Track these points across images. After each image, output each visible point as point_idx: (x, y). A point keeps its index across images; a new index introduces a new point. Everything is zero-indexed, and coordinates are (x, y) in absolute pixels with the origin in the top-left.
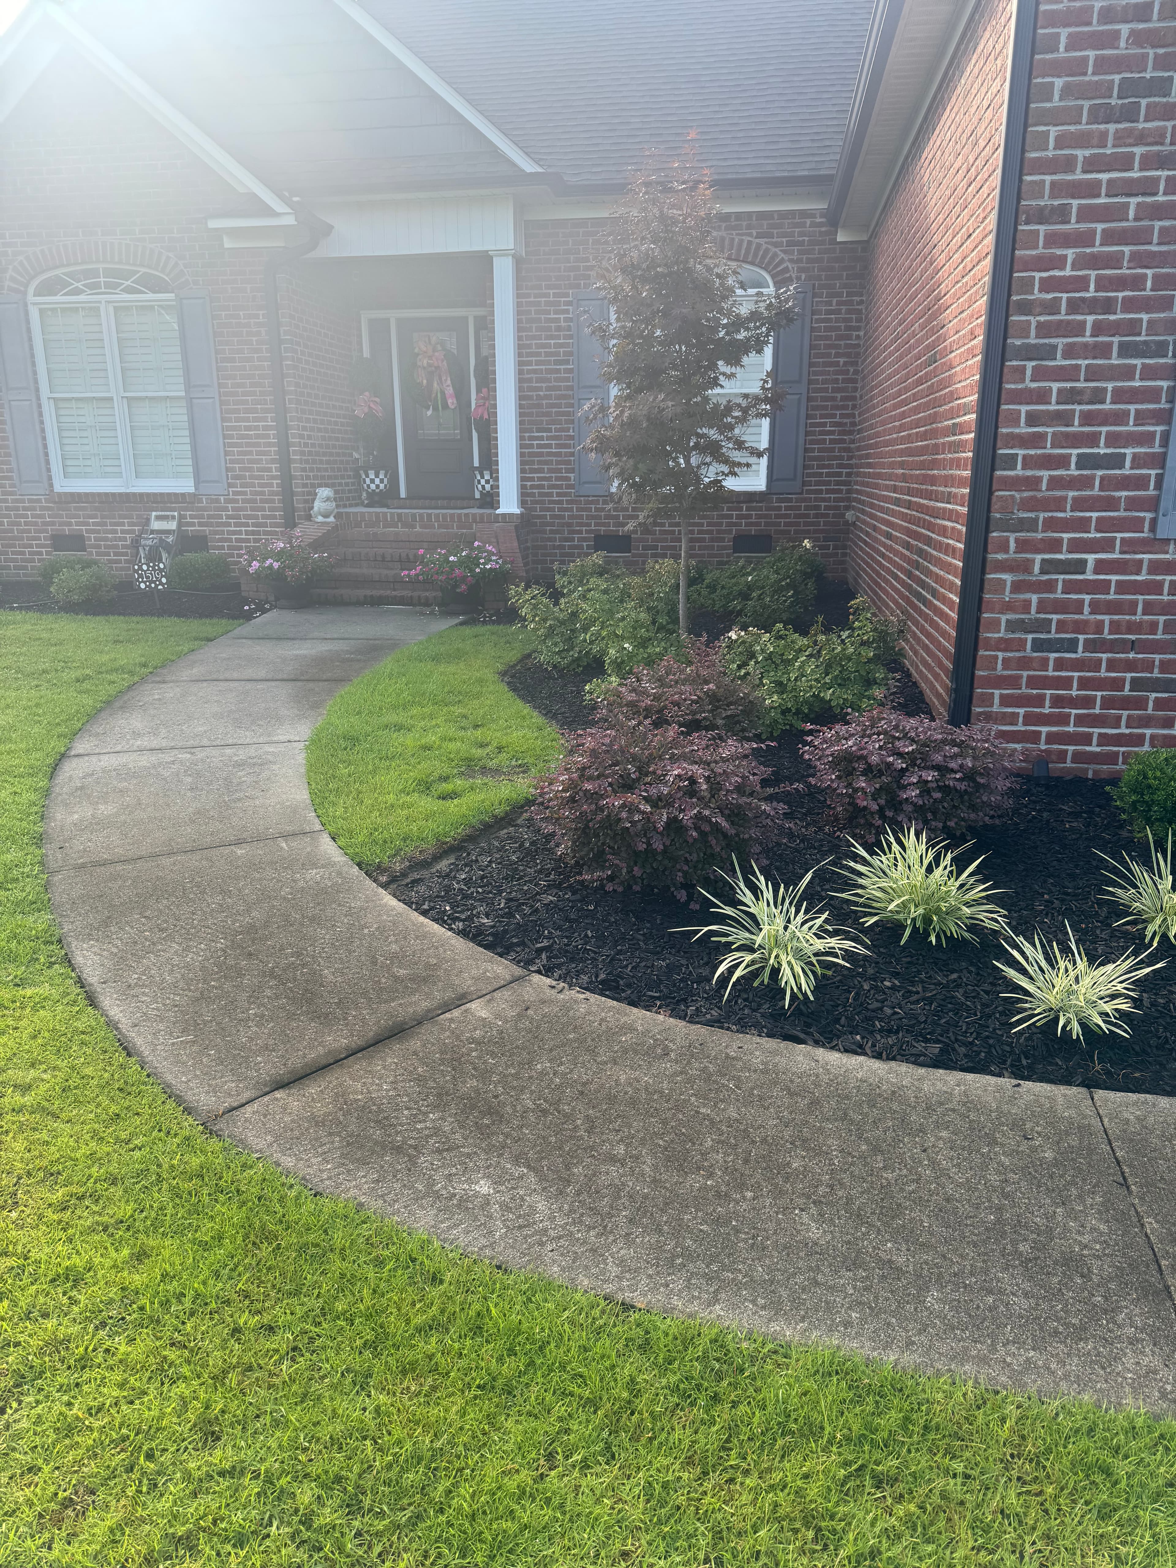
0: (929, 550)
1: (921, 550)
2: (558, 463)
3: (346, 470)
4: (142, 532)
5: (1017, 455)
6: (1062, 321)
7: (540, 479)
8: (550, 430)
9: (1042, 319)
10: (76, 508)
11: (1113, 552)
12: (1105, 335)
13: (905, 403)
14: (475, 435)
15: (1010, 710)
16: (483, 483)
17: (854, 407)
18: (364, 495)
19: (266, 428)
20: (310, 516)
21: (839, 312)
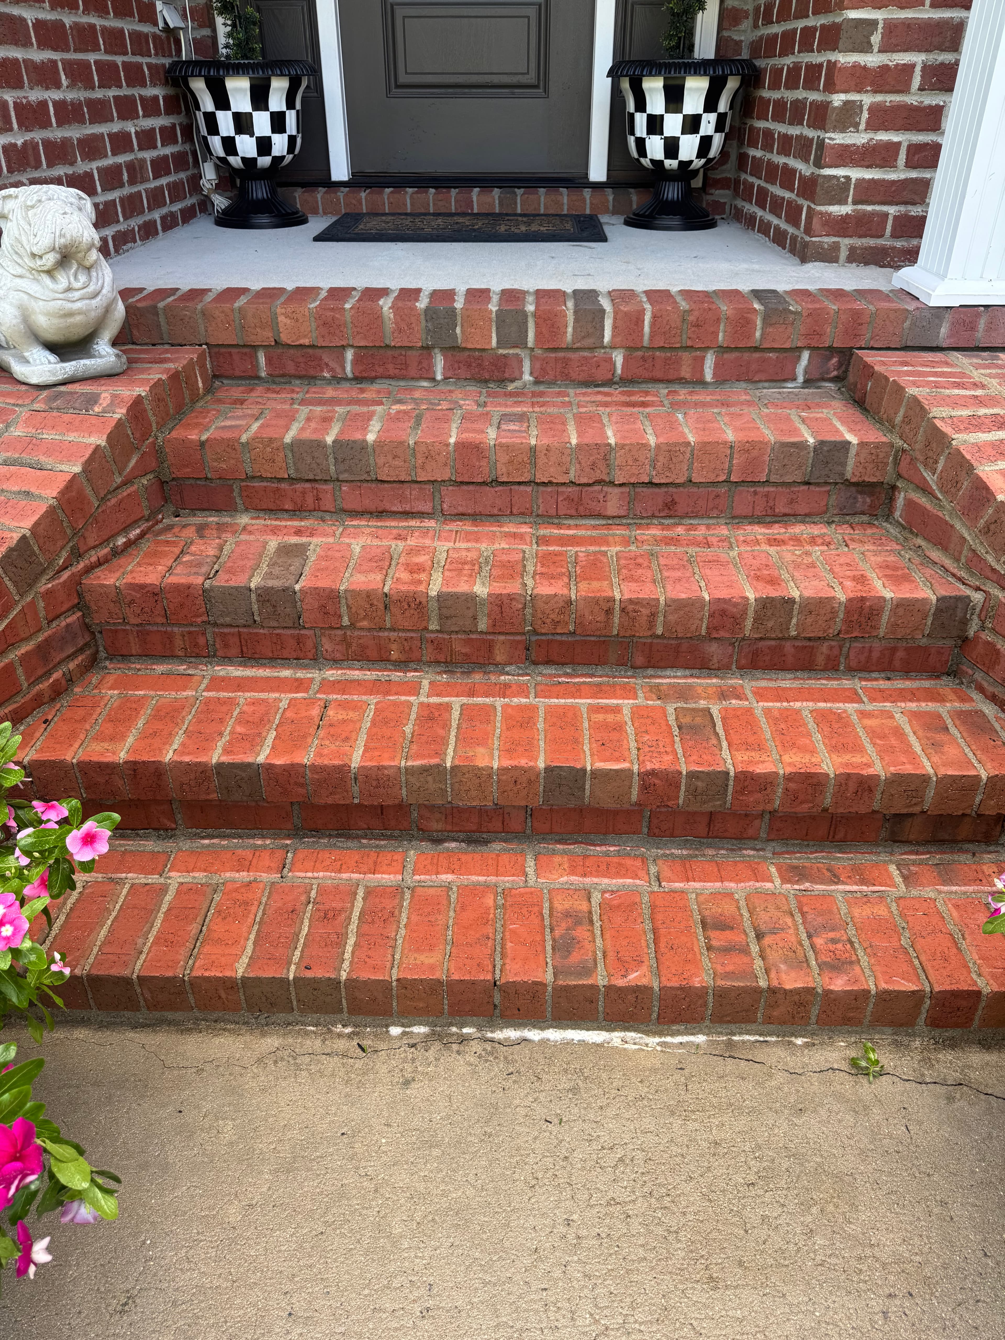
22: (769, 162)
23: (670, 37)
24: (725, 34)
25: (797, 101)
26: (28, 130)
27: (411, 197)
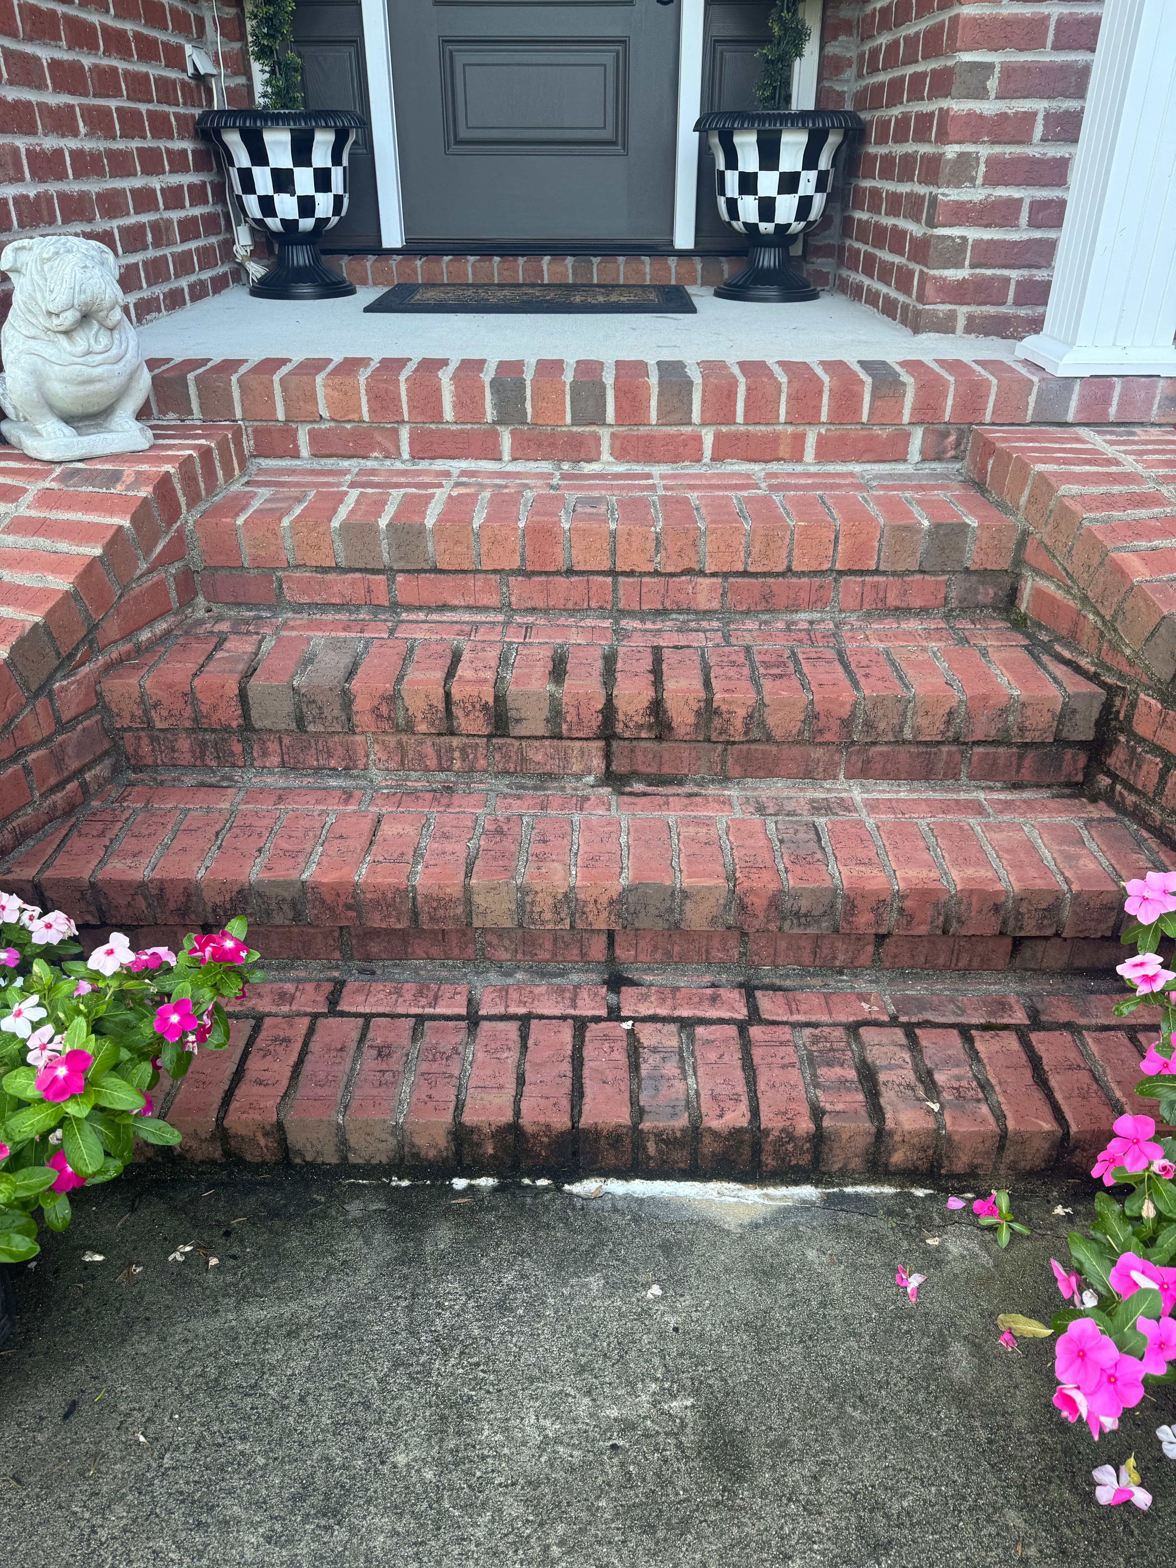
22: (876, 224)
23: (764, 87)
24: (826, 84)
25: (907, 155)
26: (42, 180)
27: (473, 265)
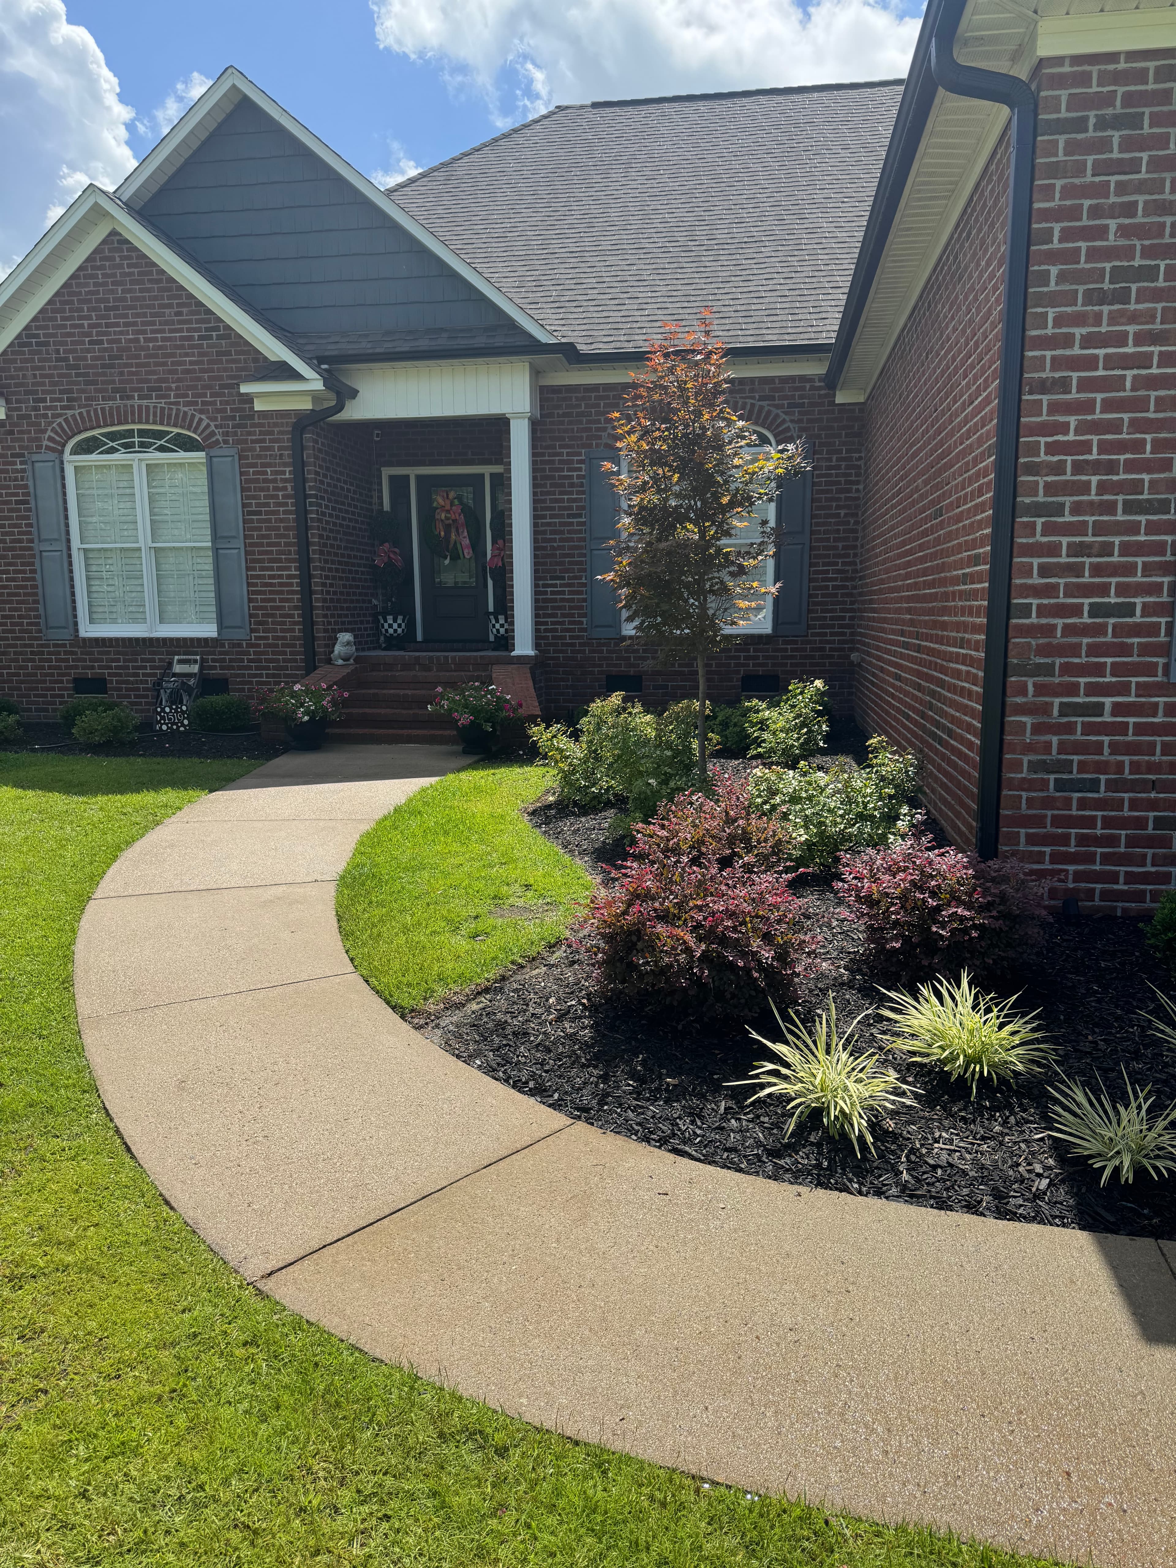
0: (943, 692)
1: (934, 691)
2: (571, 608)
3: (365, 615)
4: (163, 675)
5: (1031, 604)
6: (1068, 481)
7: (553, 623)
8: (563, 578)
9: (1049, 479)
10: (99, 653)
11: (1129, 695)
12: (1110, 494)
13: (910, 552)
14: (490, 583)
15: (1036, 849)
16: (498, 626)
17: (855, 555)
18: (382, 638)
19: (290, 577)
20: (331, 659)
21: (838, 467)
